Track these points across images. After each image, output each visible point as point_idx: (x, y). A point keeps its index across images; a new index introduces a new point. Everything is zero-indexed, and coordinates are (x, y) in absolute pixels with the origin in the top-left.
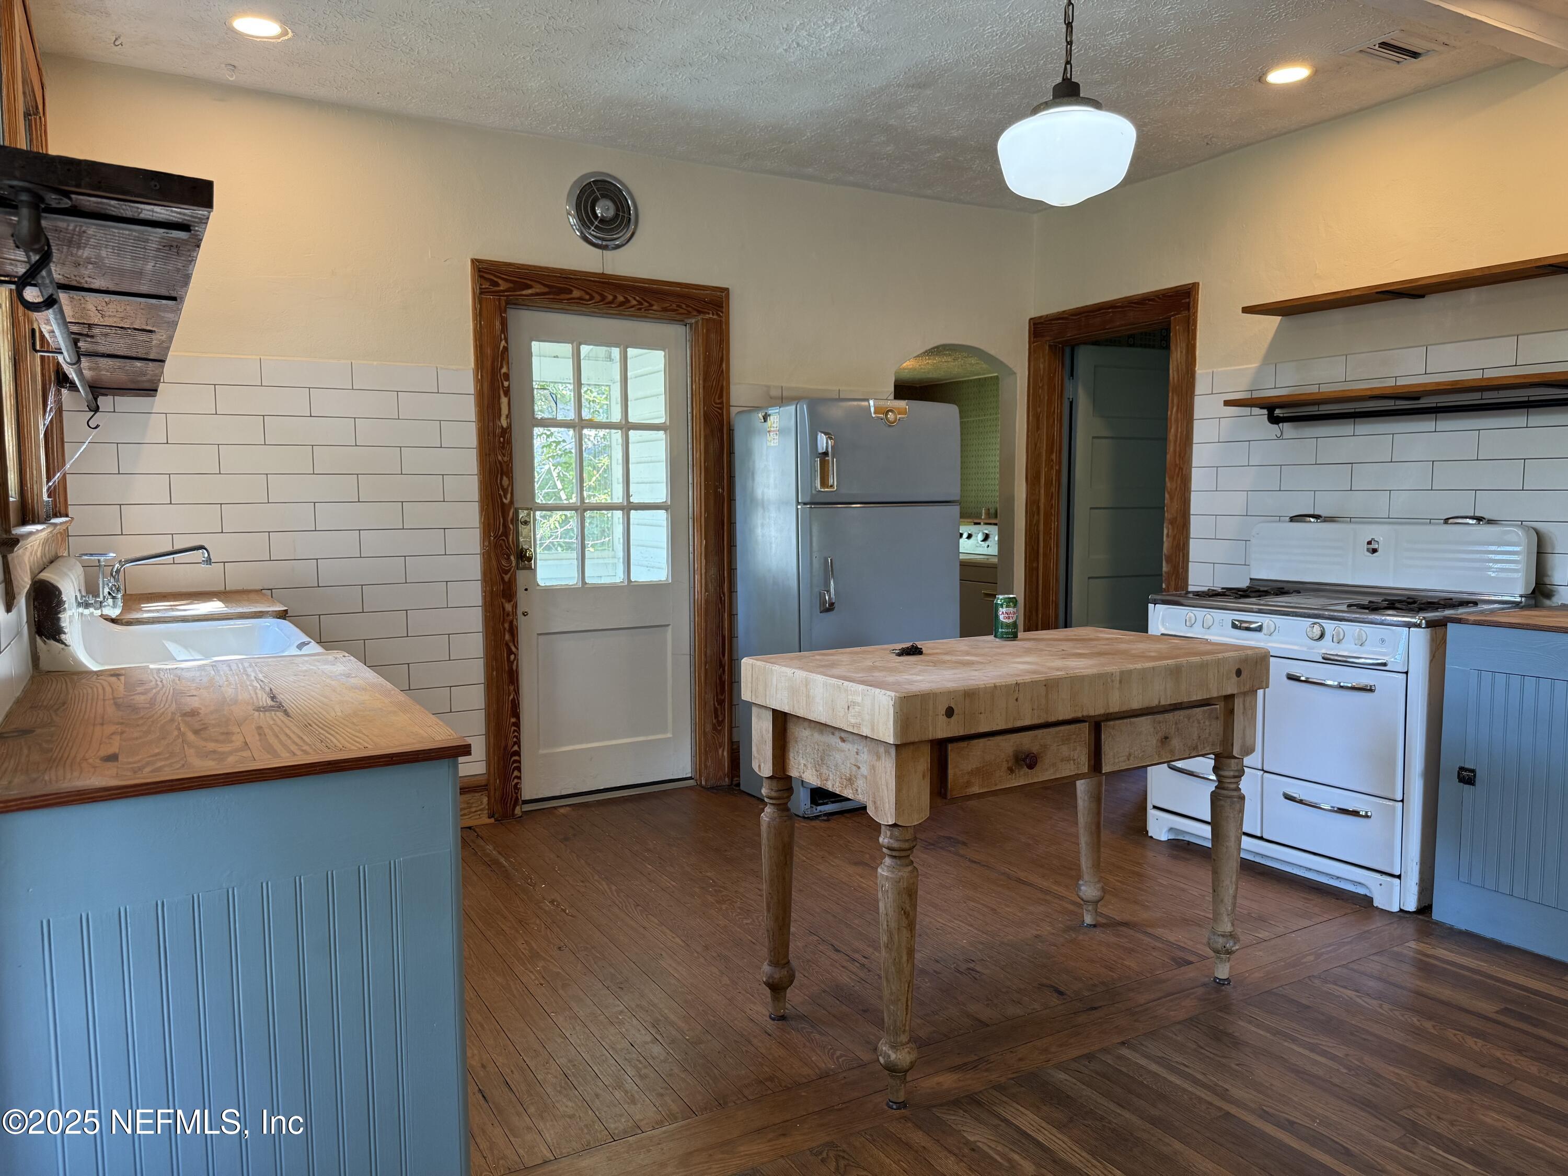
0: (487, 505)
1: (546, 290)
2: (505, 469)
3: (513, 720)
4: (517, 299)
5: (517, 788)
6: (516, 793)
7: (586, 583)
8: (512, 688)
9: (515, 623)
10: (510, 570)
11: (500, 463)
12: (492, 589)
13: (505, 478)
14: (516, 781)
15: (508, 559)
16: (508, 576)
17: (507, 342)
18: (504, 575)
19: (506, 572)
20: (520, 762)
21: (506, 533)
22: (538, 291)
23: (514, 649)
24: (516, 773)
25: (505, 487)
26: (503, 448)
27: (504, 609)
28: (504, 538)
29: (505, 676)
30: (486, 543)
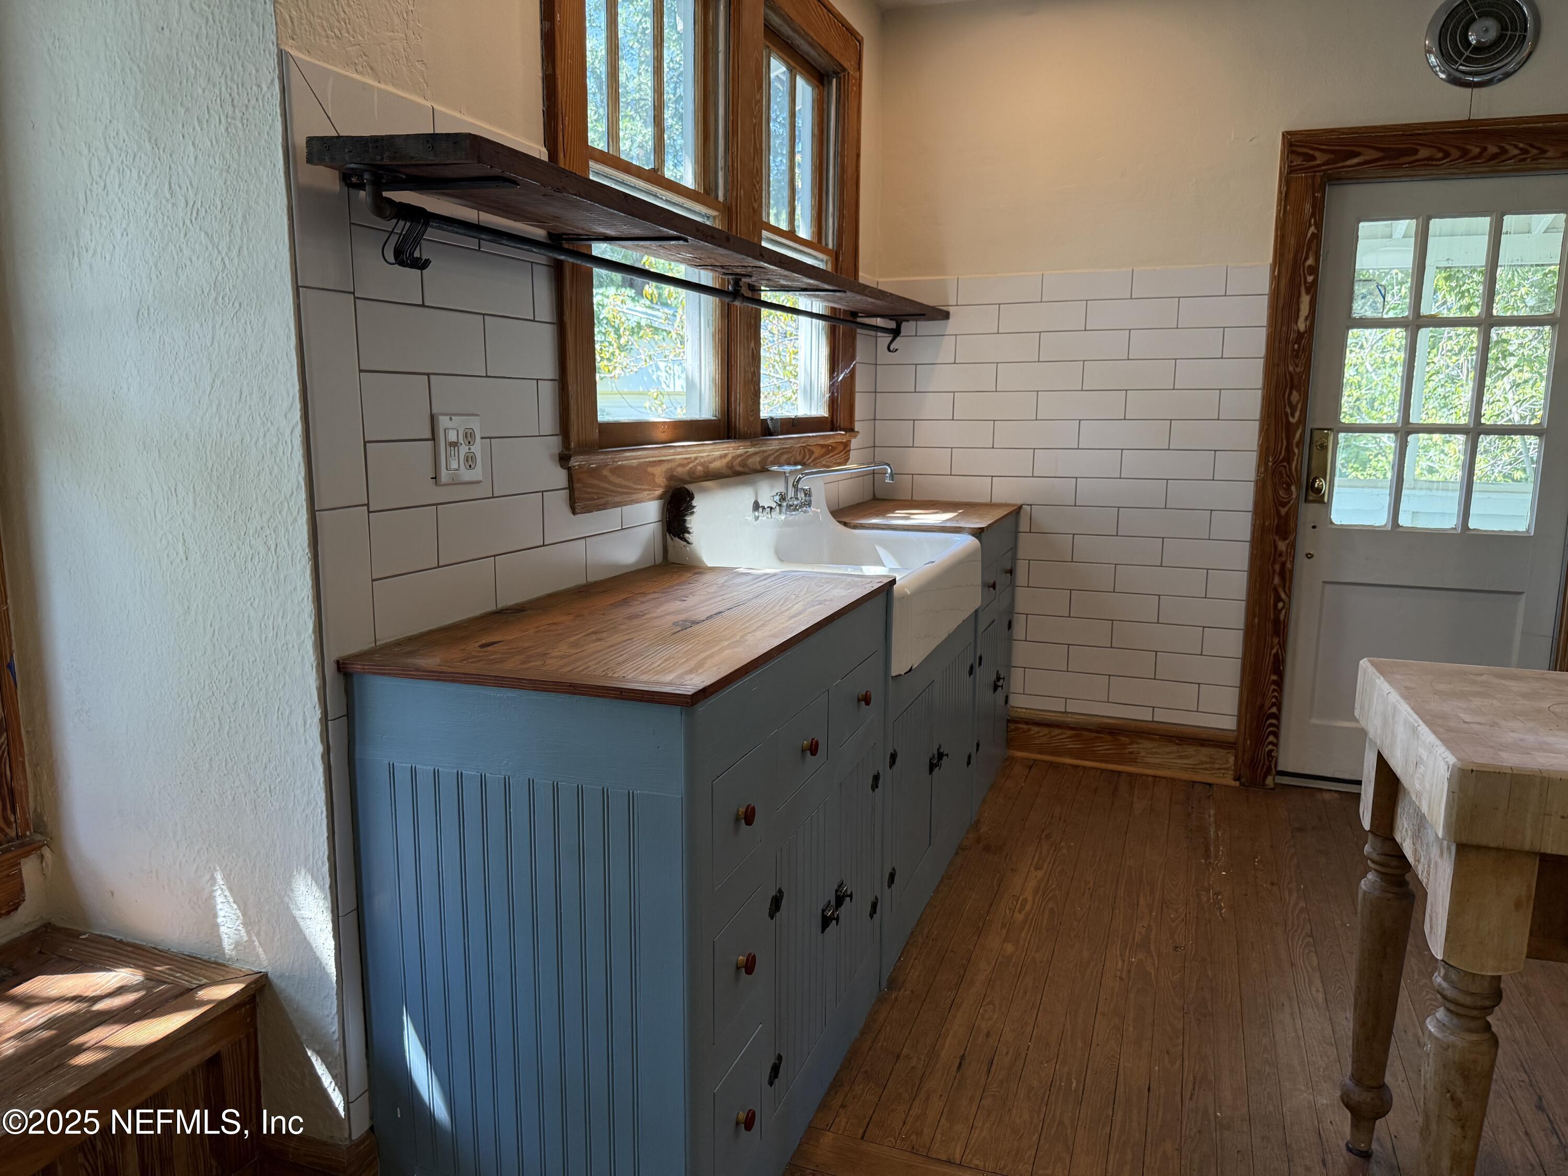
0: (1268, 425)
1: (1379, 155)
2: (1296, 381)
3: (1274, 677)
4: (1340, 173)
5: (1271, 757)
6: (1270, 762)
7: (1399, 526)
8: (1276, 640)
9: (1288, 565)
10: (1289, 502)
11: (1290, 374)
12: (1264, 523)
13: (1294, 393)
14: (1270, 747)
15: (1288, 489)
16: (1286, 509)
17: (1319, 226)
18: (1280, 508)
19: (1284, 505)
20: (1278, 727)
21: (1288, 459)
22: (1367, 158)
23: (1283, 596)
24: (1271, 738)
25: (1294, 403)
26: (1297, 356)
27: (1276, 548)
28: (1285, 464)
29: (1270, 626)
30: (1262, 469)
